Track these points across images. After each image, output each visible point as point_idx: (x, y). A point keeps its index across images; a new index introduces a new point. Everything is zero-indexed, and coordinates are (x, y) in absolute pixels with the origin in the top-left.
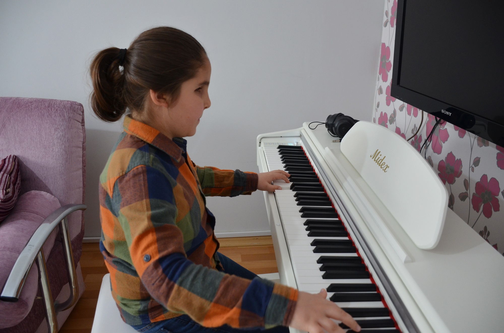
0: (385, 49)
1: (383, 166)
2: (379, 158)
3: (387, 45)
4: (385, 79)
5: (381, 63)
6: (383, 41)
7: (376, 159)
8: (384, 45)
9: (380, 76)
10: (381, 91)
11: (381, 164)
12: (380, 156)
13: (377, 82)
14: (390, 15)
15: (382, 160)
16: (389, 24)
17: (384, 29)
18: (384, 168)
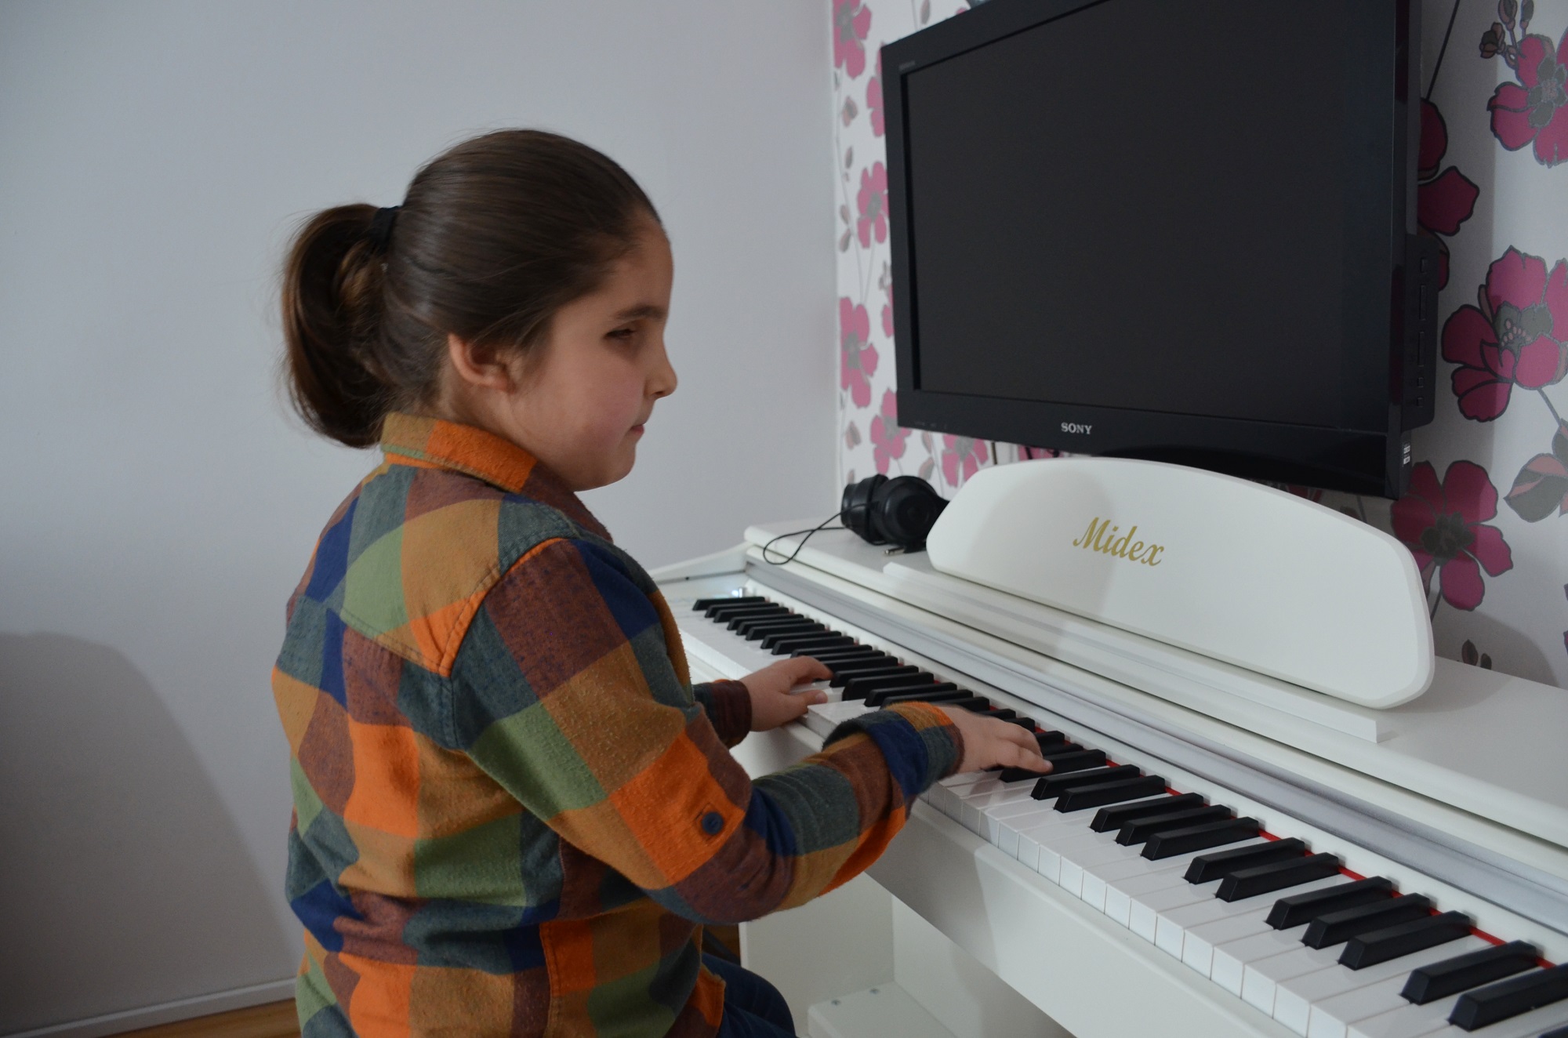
0: (854, 318)
1: (1136, 555)
2: (1111, 538)
3: (855, 302)
4: (862, 398)
5: (845, 356)
6: (842, 292)
7: (1102, 543)
8: (846, 302)
9: (844, 394)
10: (853, 437)
11: (1128, 549)
12: (1113, 533)
13: (840, 414)
14: (855, 214)
15: (1128, 540)
16: (854, 242)
17: (841, 256)
18: (1147, 557)
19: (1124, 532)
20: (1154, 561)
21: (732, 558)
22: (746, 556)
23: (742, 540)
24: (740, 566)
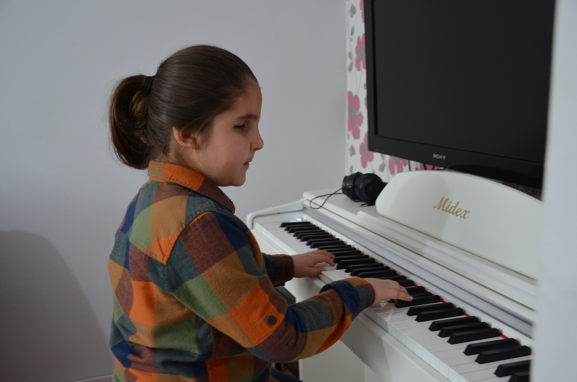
0: (353, 100)
1: (458, 214)
2: (449, 206)
3: (354, 94)
4: (356, 135)
5: (350, 116)
6: (349, 89)
7: (445, 208)
8: (350, 94)
9: (349, 133)
10: (353, 151)
11: (455, 211)
12: (449, 204)
13: (347, 141)
14: (354, 56)
15: (455, 207)
16: (354, 68)
17: (349, 74)
18: (462, 215)
19: (453, 204)
20: (466, 217)
21: (297, 205)
22: (304, 204)
23: (301, 197)
24: (301, 208)
